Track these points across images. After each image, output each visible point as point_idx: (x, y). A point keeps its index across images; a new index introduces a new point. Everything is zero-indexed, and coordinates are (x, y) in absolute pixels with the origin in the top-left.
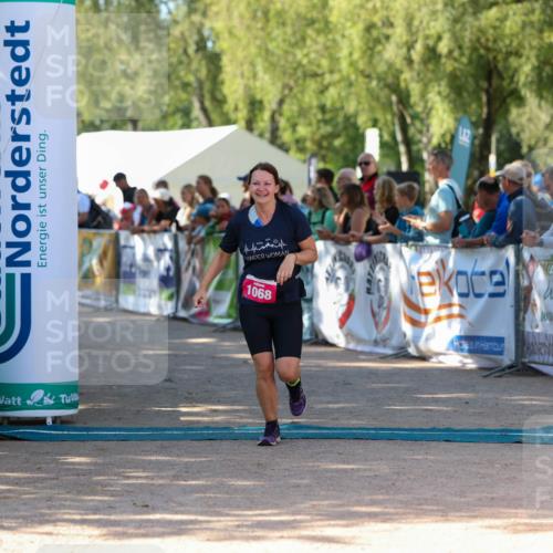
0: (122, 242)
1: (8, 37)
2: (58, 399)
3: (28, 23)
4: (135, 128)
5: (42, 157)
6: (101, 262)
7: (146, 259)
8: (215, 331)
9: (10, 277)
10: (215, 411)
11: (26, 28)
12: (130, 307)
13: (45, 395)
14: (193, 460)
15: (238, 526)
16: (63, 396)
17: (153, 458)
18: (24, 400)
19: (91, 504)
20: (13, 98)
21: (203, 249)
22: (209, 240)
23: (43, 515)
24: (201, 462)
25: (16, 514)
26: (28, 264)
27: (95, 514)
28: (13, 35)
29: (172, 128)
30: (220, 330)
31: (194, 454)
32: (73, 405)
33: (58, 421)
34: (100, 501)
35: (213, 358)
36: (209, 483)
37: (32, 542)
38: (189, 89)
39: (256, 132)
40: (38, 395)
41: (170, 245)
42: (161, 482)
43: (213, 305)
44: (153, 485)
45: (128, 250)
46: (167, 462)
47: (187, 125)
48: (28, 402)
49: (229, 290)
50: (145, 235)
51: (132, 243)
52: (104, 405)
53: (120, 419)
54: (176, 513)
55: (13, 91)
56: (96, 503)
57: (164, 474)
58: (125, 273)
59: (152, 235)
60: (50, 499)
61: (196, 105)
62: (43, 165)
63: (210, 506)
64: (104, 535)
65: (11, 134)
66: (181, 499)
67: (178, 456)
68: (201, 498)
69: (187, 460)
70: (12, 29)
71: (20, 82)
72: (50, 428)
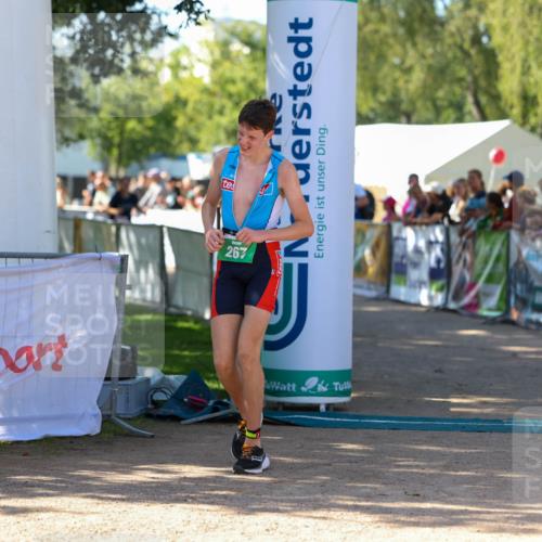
0: (395, 233)
1: (292, 33)
2: (331, 387)
3: (311, 20)
4: (409, 122)
5: (322, 151)
6: (374, 253)
7: (417, 250)
8: (484, 323)
9: (288, 267)
10: (485, 403)
11: (309, 25)
12: (402, 298)
13: (319, 382)
14: (463, 451)
15: (508, 518)
16: (336, 384)
17: (424, 448)
18: (298, 387)
19: (364, 490)
20: (295, 93)
21: (474, 243)
22: (480, 235)
23: (316, 500)
24: (471, 453)
25: (291, 498)
26: (305, 254)
27: (367, 501)
28: (296, 32)
29: (445, 122)
30: (489, 323)
31: (464, 445)
32: (346, 393)
33: (331, 408)
34: (371, 488)
35: (483, 350)
36: (479, 474)
37: (307, 527)
38: (464, 84)
39: (528, 127)
40: (312, 382)
41: (441, 238)
42: (432, 471)
43: (482, 298)
44: (422, 474)
45: (400, 242)
46: (438, 452)
47: (460, 120)
48: (303, 389)
49: (498, 283)
50: (417, 228)
51: (404, 235)
52: (376, 394)
53: (391, 408)
54: (447, 503)
55: (295, 86)
56: (368, 490)
57: (434, 464)
58: (397, 264)
59: (424, 227)
60: (323, 484)
61: (470, 99)
62: (322, 158)
63: (479, 497)
64: (377, 522)
65: (292, 127)
66: (450, 489)
67: (448, 446)
68: (471, 489)
69: (456, 450)
70: (296, 26)
71: (302, 78)
72: (323, 415)
